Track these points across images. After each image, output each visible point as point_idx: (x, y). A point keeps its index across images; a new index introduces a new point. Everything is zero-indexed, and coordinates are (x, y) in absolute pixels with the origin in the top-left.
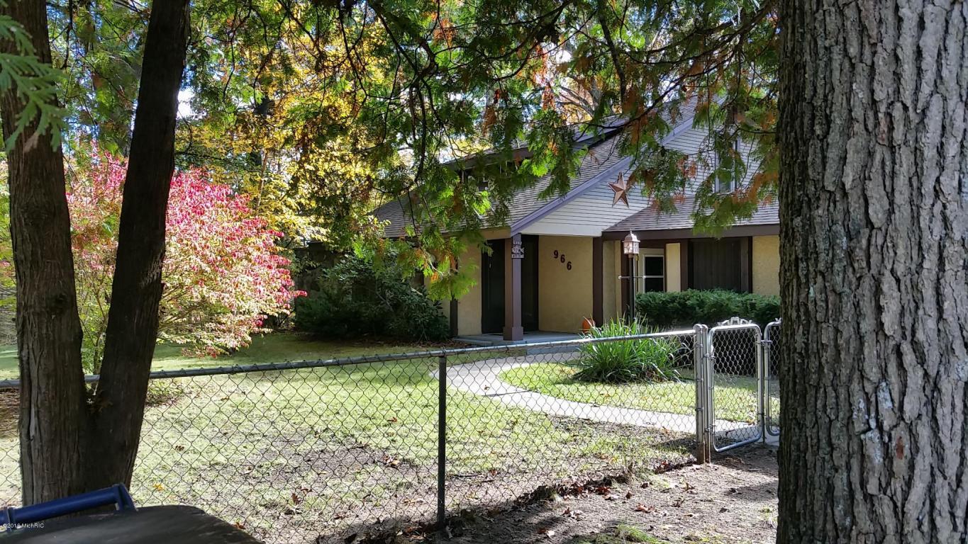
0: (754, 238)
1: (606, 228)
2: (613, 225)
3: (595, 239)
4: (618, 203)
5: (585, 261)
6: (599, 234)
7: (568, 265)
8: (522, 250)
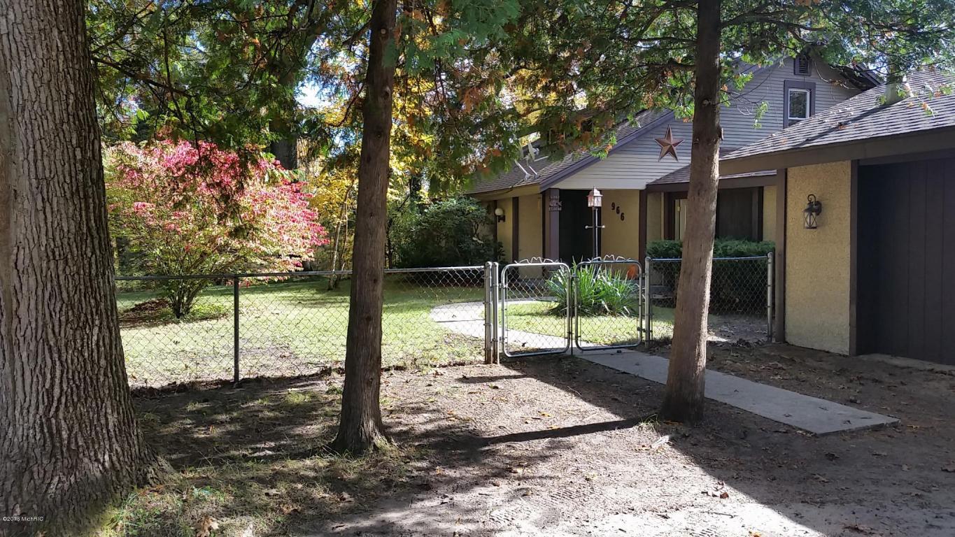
0: (765, 188)
1: (650, 181)
2: (658, 178)
3: (641, 191)
4: (665, 157)
5: (633, 211)
6: (642, 187)
7: (622, 216)
8: (560, 204)
